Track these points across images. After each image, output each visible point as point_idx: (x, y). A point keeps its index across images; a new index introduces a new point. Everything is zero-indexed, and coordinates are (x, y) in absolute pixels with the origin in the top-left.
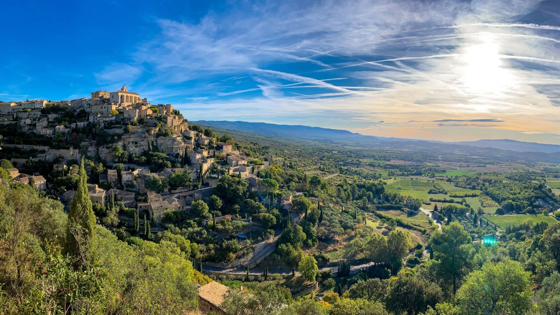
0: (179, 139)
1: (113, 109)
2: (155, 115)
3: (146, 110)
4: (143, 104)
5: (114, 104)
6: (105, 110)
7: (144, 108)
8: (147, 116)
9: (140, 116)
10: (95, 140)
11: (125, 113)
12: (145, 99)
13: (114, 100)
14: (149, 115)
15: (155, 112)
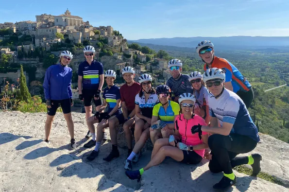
0: (120, 57)
1: (58, 31)
2: (97, 36)
3: (89, 32)
4: (85, 27)
5: (59, 28)
6: (50, 33)
7: (87, 30)
8: (90, 37)
9: (83, 38)
10: (42, 62)
11: (69, 35)
12: (88, 22)
13: (59, 23)
14: (92, 37)
15: (96, 33)
